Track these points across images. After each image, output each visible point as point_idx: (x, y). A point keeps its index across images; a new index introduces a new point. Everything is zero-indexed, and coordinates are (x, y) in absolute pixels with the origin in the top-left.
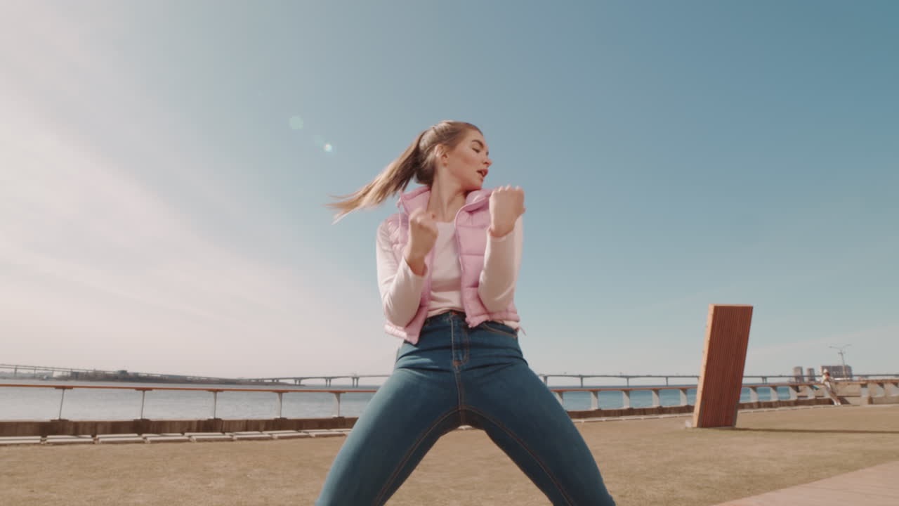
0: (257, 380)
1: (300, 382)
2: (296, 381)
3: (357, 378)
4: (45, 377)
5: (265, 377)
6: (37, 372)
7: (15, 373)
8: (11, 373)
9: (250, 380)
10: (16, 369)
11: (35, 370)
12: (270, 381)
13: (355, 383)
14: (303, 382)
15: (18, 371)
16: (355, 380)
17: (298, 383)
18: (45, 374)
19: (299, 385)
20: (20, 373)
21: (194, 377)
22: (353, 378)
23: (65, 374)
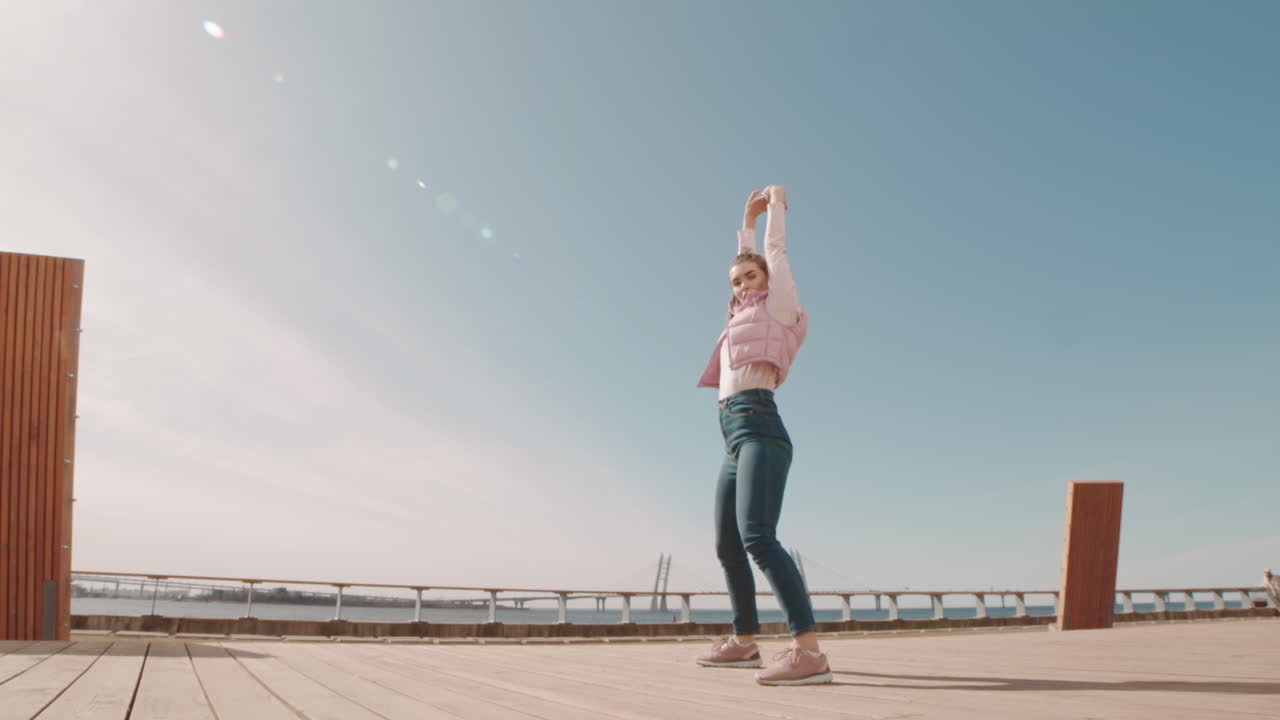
0: (463, 602)
1: (522, 604)
2: (516, 604)
3: (604, 599)
4: (180, 597)
5: (473, 598)
6: (170, 589)
7: (142, 590)
8: (136, 591)
9: (453, 602)
10: (143, 585)
11: (167, 586)
12: (481, 603)
13: (601, 607)
14: (527, 605)
15: (145, 588)
16: (601, 601)
17: (519, 606)
18: (180, 592)
19: (522, 609)
20: (146, 591)
21: (376, 598)
22: (598, 599)
23: (206, 593)
